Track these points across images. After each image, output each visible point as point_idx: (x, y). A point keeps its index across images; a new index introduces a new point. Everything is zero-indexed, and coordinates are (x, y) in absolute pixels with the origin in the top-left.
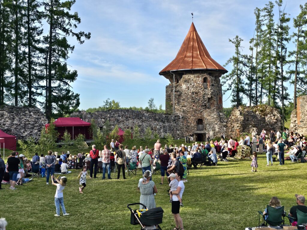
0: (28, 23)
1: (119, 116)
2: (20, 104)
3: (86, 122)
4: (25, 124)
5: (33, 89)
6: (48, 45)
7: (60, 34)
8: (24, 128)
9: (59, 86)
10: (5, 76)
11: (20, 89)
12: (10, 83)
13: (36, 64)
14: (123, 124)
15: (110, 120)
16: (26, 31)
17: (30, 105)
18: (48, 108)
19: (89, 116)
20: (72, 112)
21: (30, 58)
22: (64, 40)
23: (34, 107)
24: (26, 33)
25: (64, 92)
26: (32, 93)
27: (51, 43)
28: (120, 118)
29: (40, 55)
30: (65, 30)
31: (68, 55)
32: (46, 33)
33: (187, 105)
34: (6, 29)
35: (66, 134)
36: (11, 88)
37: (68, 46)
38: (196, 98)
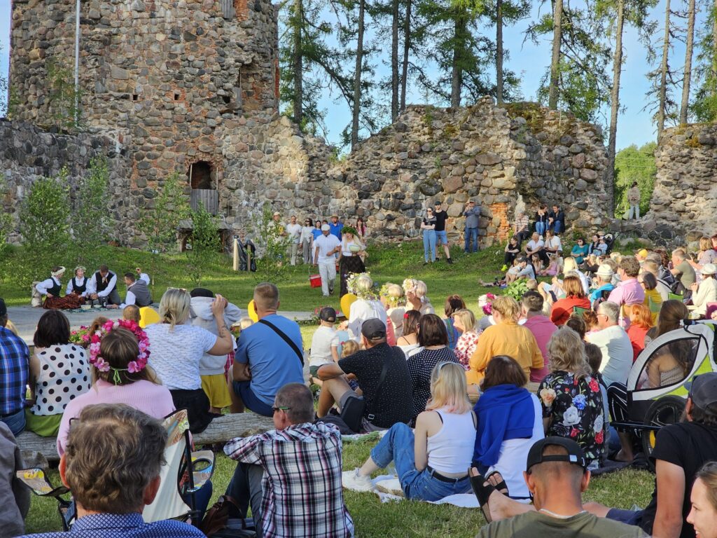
33: (147, 91)
38: (187, 59)
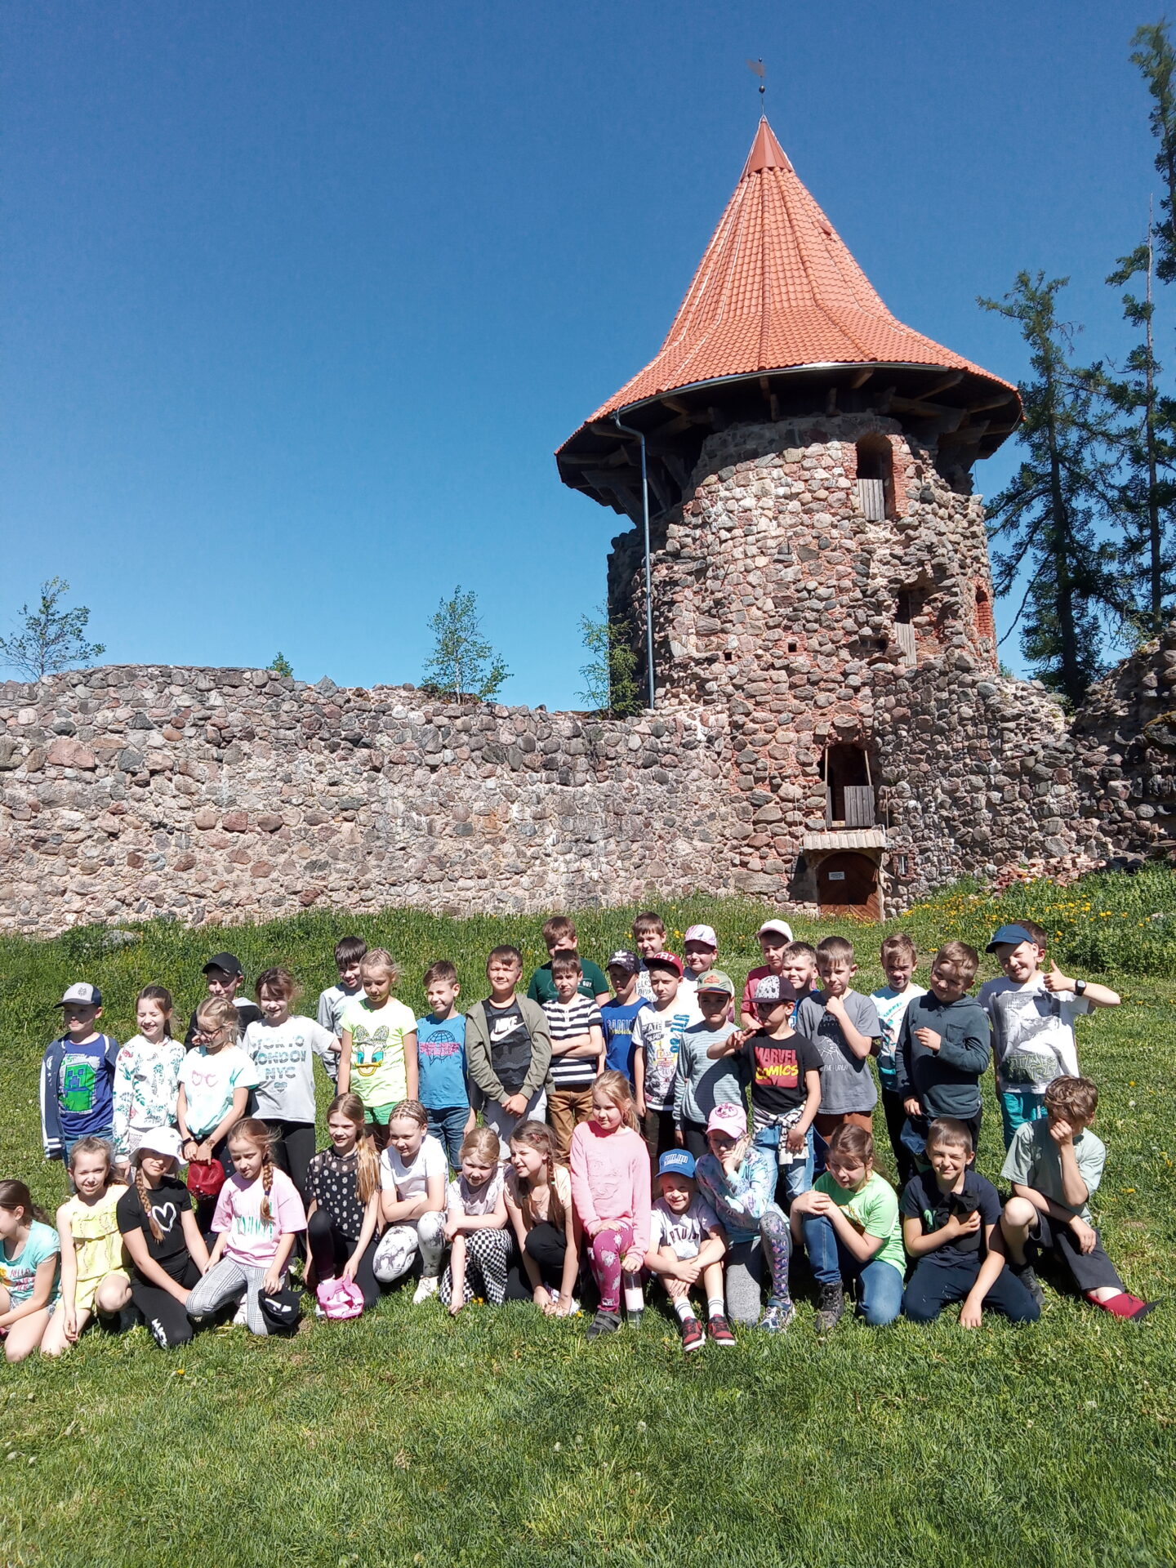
33: (744, 644)
38: (805, 588)
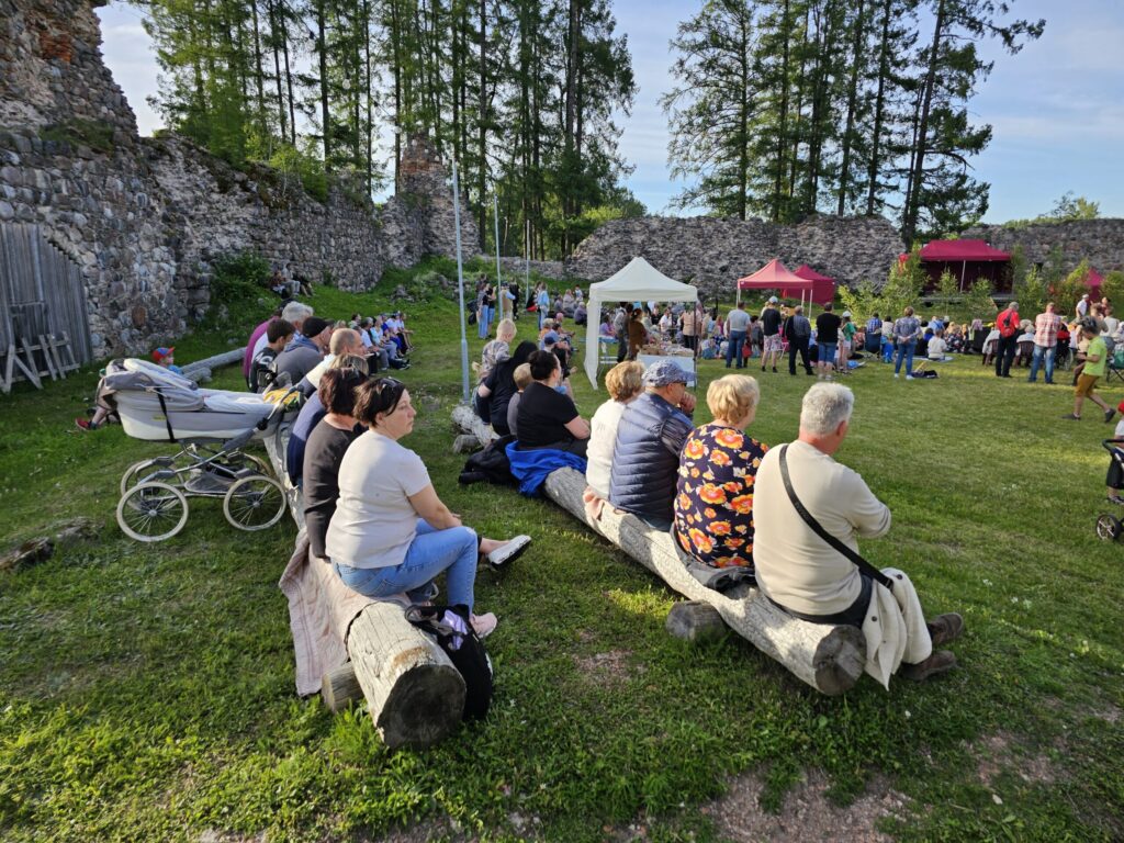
0: (885, 22)
1: (1095, 237)
2: (848, 211)
3: (999, 250)
4: (856, 255)
5: (880, 179)
6: (926, 70)
7: (960, 36)
8: (853, 263)
9: (942, 166)
10: (823, 151)
11: (852, 179)
12: (833, 167)
13: (892, 121)
14: (1104, 257)
15: (1065, 248)
16: (878, 42)
17: (870, 214)
18: (910, 218)
19: (1008, 236)
20: (967, 226)
21: (880, 106)
22: (970, 50)
23: (878, 217)
24: (877, 48)
25: (952, 182)
26: (875, 186)
27: (934, 64)
28: (1098, 241)
29: (905, 95)
30: (974, 25)
31: (975, 88)
32: (926, 41)
34: (835, 45)
35: (945, 277)
36: (834, 177)
37: (978, 65)
